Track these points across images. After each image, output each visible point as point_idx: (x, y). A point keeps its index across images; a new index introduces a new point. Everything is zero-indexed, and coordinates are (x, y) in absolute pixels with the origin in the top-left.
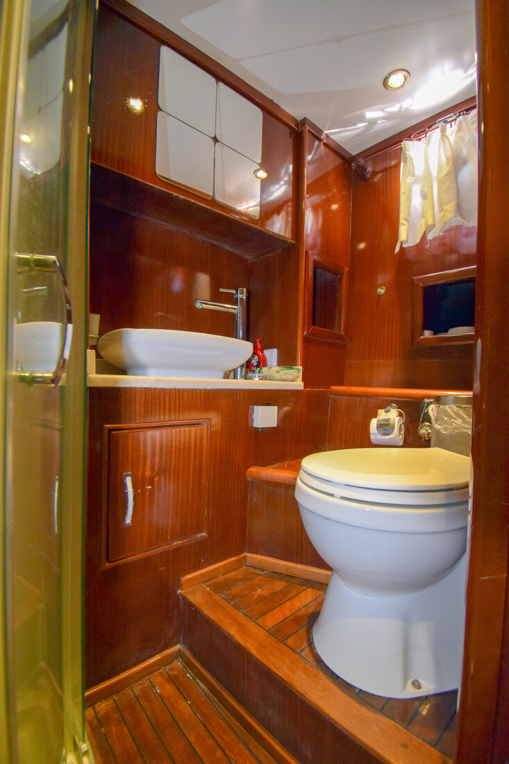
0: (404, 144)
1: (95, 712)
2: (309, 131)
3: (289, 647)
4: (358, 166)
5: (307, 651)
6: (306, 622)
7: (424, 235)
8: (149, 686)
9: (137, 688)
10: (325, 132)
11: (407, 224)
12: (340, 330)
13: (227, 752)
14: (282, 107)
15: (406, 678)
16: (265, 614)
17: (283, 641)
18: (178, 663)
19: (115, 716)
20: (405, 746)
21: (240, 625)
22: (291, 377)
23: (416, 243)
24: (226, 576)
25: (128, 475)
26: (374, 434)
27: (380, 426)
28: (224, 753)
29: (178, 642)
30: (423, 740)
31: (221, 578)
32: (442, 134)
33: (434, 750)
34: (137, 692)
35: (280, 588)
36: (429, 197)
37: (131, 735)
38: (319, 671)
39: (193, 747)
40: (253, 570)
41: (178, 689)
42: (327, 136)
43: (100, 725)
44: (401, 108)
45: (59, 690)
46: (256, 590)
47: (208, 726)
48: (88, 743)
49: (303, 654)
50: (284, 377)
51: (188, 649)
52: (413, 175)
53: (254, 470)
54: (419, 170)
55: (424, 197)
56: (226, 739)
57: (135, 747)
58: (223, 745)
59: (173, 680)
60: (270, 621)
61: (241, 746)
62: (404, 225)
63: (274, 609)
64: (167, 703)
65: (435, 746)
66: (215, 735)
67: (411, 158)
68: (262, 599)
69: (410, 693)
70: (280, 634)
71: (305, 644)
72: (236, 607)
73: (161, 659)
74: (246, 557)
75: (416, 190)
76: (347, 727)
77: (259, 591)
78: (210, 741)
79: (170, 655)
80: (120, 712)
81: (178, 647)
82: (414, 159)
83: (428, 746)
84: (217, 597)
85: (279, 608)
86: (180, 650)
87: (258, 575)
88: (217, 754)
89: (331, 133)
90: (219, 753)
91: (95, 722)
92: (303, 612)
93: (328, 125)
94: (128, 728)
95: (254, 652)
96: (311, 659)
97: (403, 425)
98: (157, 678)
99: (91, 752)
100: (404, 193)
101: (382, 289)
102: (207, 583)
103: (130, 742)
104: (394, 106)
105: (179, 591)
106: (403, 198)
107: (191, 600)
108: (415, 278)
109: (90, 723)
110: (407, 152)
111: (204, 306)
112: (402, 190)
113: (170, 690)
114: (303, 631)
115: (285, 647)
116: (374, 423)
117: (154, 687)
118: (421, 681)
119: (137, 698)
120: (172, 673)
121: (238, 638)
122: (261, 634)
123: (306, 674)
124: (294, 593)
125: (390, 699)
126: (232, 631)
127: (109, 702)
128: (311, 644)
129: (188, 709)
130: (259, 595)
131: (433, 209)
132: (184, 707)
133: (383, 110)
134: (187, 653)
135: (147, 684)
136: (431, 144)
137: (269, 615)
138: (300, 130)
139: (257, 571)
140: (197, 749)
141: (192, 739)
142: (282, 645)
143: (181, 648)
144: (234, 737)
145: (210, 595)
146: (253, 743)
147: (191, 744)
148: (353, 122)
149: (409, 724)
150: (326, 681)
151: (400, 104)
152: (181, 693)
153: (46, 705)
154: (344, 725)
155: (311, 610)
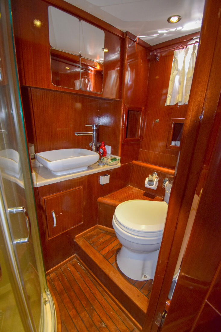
0: (175, 52)
1: (50, 277)
2: (129, 38)
3: (109, 262)
4: (153, 54)
5: (115, 263)
6: (115, 252)
7: (177, 103)
8: (66, 268)
9: (62, 269)
10: (138, 37)
11: (170, 97)
12: (138, 137)
13: (91, 289)
14: (115, 26)
15: (142, 274)
16: (102, 249)
17: (107, 260)
18: (75, 260)
19: (56, 278)
20: (138, 296)
21: (94, 254)
22: (115, 163)
23: (174, 104)
24: (90, 233)
25: (53, 212)
26: (146, 185)
27: (149, 181)
28: (90, 289)
29: (75, 253)
30: (144, 294)
31: (88, 235)
32: (193, 51)
33: (146, 298)
34: (63, 270)
35: (109, 238)
36: (182, 84)
37: (62, 284)
38: (118, 271)
39: (80, 288)
40: (100, 230)
41: (76, 269)
42: (139, 38)
43: (52, 281)
44: (176, 30)
45: (37, 272)
46: (100, 239)
47: (85, 281)
48: (49, 292)
49: (113, 265)
50: (112, 164)
51: (78, 255)
52: (177, 70)
53: (100, 199)
54: (180, 67)
55: (180, 83)
56: (90, 285)
57: (63, 288)
58: (89, 286)
59: (74, 265)
60: (104, 252)
61: (94, 287)
62: (169, 97)
63: (105, 247)
64: (72, 273)
65: (146, 296)
66: (87, 283)
67: (177, 61)
68: (102, 243)
69: (143, 279)
70: (106, 257)
71: (114, 261)
72: (93, 246)
73: (70, 259)
74: (97, 226)
75: (177, 78)
76: (123, 290)
77: (101, 240)
78: (85, 285)
79: (72, 258)
80: (58, 277)
81: (75, 255)
82: (179, 61)
83: (145, 296)
84: (87, 243)
85: (107, 247)
86: (75, 256)
87: (101, 233)
88: (87, 289)
89: (141, 38)
90: (88, 289)
91: (50, 280)
92: (115, 248)
93: (139, 35)
94: (60, 282)
95: (98, 264)
96: (115, 266)
97: (158, 182)
98: (68, 265)
99: (50, 294)
100: (171, 80)
101: (158, 120)
102: (84, 237)
103: (62, 287)
104: (173, 29)
105: (74, 240)
106: (170, 82)
107: (79, 244)
108: (172, 118)
109: (49, 281)
110: (176, 57)
111: (79, 135)
112: (171, 79)
113: (73, 269)
114: (114, 256)
115: (108, 262)
116: (147, 179)
117: (68, 268)
118: (147, 275)
119: (63, 272)
120: (73, 263)
121: (93, 259)
122: (101, 257)
123: (113, 272)
124: (113, 240)
125: (137, 281)
126: (92, 256)
127: (54, 273)
128: (116, 261)
129: (79, 275)
130: (101, 242)
131: (182, 93)
132: (77, 275)
133: (167, 30)
134: (78, 257)
135: (66, 267)
136: (188, 54)
137: (104, 250)
138: (124, 37)
139: (101, 231)
140: (81, 288)
141: (80, 285)
142: (107, 261)
143: (76, 255)
144: (92, 284)
145: (85, 242)
146: (98, 286)
147: (80, 286)
148: (153, 34)
149: (141, 289)
150: (119, 274)
151: (175, 29)
152: (76, 270)
153: (33, 277)
154: (121, 288)
155: (118, 247)
